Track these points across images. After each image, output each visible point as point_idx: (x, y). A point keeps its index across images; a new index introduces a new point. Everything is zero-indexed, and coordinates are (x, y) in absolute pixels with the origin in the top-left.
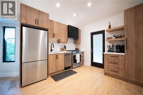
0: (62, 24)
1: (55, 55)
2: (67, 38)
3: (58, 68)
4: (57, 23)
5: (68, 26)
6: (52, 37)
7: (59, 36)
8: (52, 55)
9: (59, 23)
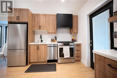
0: (49, 15)
1: (36, 45)
2: (56, 28)
3: (39, 59)
4: (44, 15)
5: (58, 15)
6: (39, 29)
7: (46, 27)
8: (33, 45)
9: (46, 15)
